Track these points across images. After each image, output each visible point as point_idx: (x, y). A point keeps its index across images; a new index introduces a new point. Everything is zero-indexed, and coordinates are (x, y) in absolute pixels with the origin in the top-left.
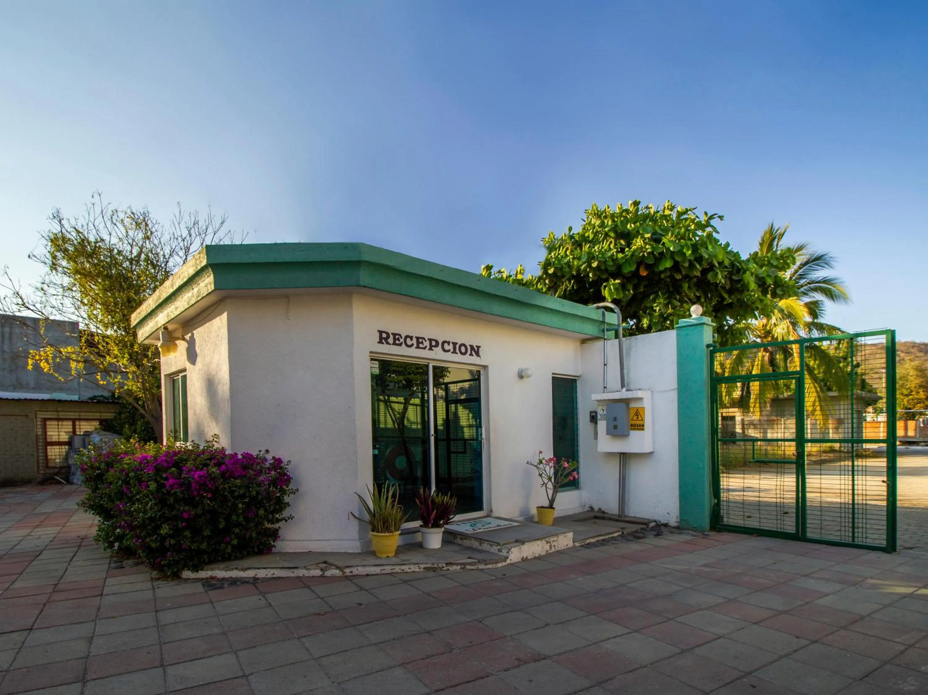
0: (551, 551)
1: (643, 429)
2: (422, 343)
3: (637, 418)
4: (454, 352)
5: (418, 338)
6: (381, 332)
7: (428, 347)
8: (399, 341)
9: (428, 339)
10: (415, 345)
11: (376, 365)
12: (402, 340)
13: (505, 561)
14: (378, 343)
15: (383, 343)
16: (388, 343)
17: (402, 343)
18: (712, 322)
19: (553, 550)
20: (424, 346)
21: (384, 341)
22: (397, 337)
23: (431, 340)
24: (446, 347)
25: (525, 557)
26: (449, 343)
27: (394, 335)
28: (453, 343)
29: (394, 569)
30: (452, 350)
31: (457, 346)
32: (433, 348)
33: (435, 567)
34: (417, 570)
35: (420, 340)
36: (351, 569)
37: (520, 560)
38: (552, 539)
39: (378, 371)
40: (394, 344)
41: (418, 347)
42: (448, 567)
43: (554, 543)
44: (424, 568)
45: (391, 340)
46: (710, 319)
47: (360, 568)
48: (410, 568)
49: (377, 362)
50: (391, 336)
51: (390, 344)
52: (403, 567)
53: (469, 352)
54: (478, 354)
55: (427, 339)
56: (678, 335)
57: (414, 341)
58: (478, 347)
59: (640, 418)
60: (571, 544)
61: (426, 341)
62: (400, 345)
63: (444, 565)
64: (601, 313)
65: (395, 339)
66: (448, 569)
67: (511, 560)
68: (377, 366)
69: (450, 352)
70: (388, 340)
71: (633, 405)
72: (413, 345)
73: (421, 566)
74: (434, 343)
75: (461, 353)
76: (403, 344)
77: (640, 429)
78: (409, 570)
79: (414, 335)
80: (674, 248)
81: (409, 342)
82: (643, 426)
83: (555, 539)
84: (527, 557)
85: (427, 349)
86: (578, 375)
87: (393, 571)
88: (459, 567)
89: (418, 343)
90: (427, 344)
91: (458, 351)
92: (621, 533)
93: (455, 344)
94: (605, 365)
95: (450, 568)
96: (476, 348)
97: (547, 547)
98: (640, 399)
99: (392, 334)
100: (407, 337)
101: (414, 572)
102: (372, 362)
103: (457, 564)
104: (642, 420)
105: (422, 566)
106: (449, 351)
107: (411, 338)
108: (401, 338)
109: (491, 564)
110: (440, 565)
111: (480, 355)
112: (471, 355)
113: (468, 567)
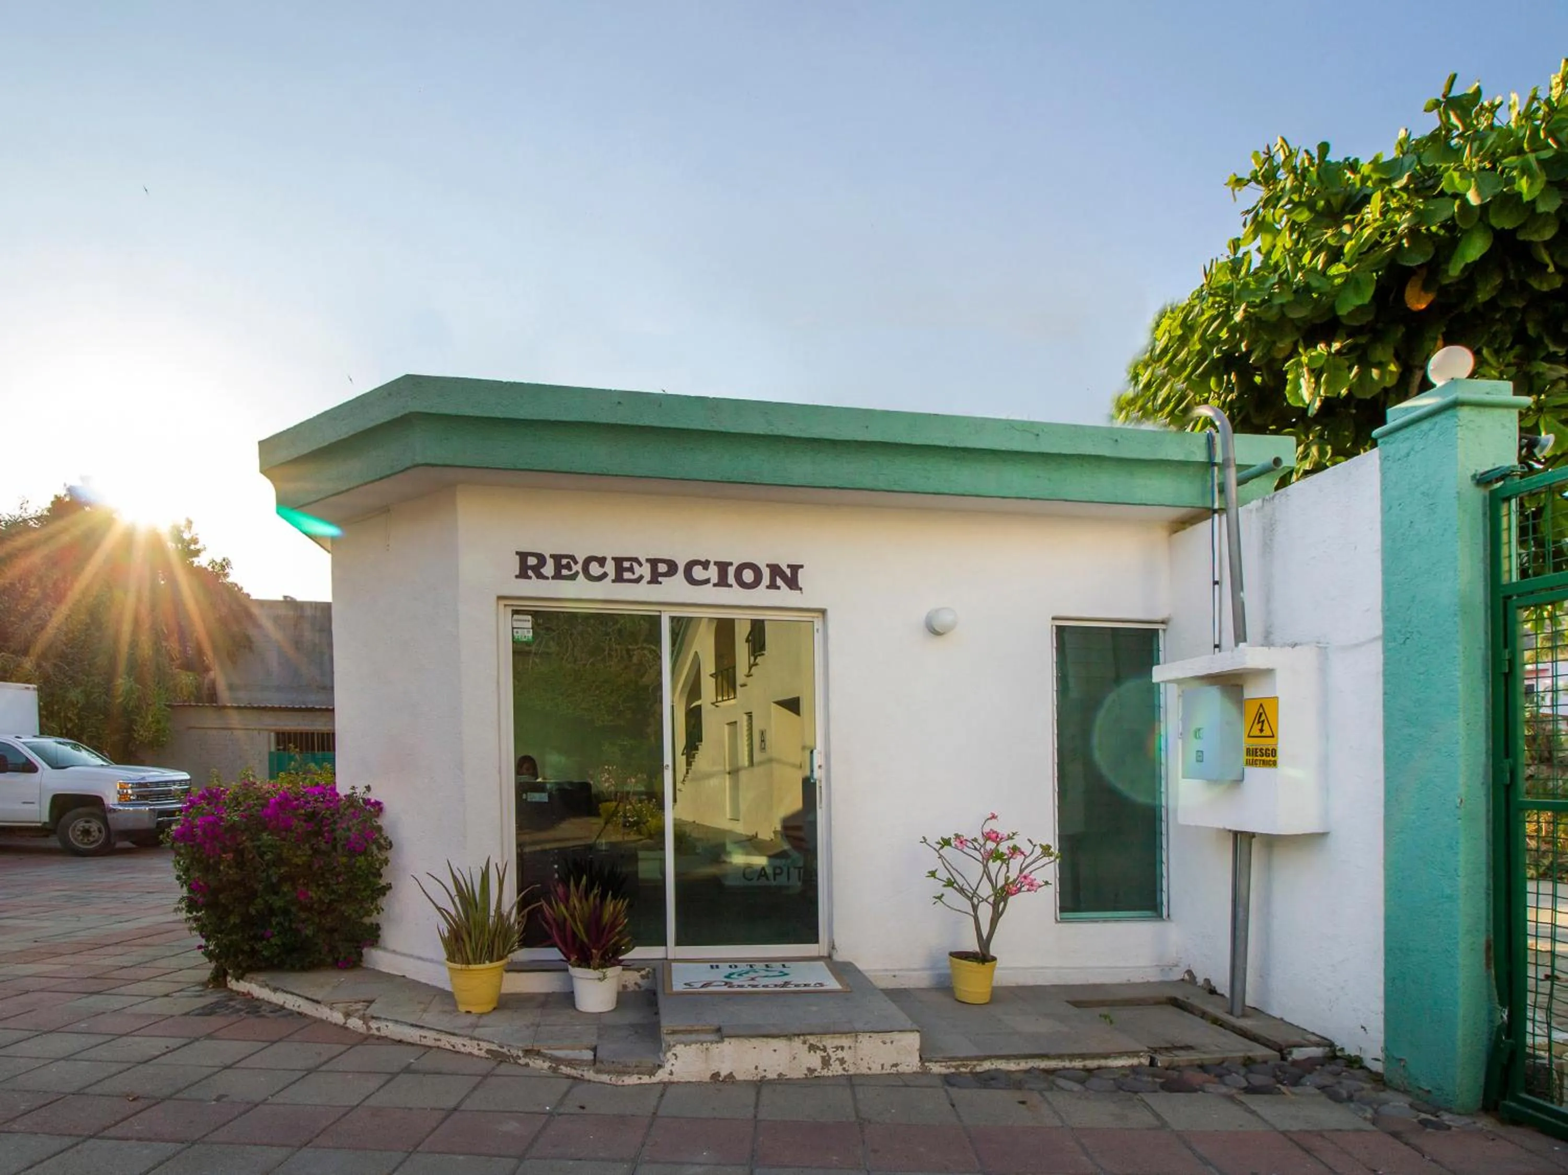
0: (825, 1073)
1: (1274, 763)
2: (631, 569)
3: (1261, 730)
4: (723, 582)
5: (618, 561)
6: (523, 556)
7: (648, 577)
8: (570, 569)
9: (648, 560)
10: (612, 575)
11: (527, 622)
12: (577, 568)
13: (652, 1073)
14: (517, 577)
15: (530, 578)
16: (540, 576)
17: (577, 573)
18: (1516, 392)
19: (836, 1069)
20: (636, 576)
21: (530, 573)
22: (564, 562)
23: (654, 563)
24: (698, 573)
25: (724, 1073)
26: (705, 565)
27: (557, 558)
28: (716, 563)
29: (439, 1040)
30: (715, 579)
31: (731, 571)
32: (660, 579)
33: (503, 1053)
34: (476, 1052)
35: (626, 564)
36: (382, 1024)
37: (706, 1078)
38: (829, 1042)
39: (531, 634)
40: (558, 576)
41: (619, 579)
42: (527, 1060)
43: (840, 1054)
44: (488, 1051)
45: (549, 570)
46: (1509, 385)
47: (390, 1025)
48: (464, 1045)
49: (530, 617)
50: (550, 563)
51: (547, 578)
52: (454, 1040)
53: (766, 580)
54: (793, 583)
55: (643, 561)
56: (1384, 459)
57: (610, 567)
58: (795, 568)
59: (1267, 732)
60: (911, 1063)
61: (640, 565)
62: (573, 577)
63: (520, 1054)
64: (1203, 441)
65: (558, 567)
66: (527, 1065)
67: (671, 1073)
68: (529, 625)
69: (711, 585)
70: (542, 570)
71: (1252, 692)
72: (605, 575)
73: (482, 1043)
74: (662, 568)
75: (743, 585)
76: (581, 576)
77: (1265, 763)
78: (463, 1049)
79: (610, 553)
80: (1480, 192)
81: (595, 569)
82: (1274, 752)
83: (845, 1041)
84: (731, 1075)
85: (644, 581)
86: (1159, 617)
87: (438, 1043)
88: (546, 1065)
89: (620, 569)
90: (646, 570)
91: (731, 579)
92: (1145, 1061)
93: (723, 567)
94: (1215, 583)
95: (531, 1064)
96: (788, 572)
97: (815, 1060)
98: (1267, 673)
99: (552, 556)
100: (588, 561)
101: (470, 1054)
102: (516, 617)
103: (544, 1057)
104: (1273, 736)
105: (485, 1046)
106: (707, 581)
107: (602, 561)
108: (576, 563)
109: (609, 1073)
110: (514, 1052)
111: (800, 584)
112: (773, 586)
113: (564, 1069)
